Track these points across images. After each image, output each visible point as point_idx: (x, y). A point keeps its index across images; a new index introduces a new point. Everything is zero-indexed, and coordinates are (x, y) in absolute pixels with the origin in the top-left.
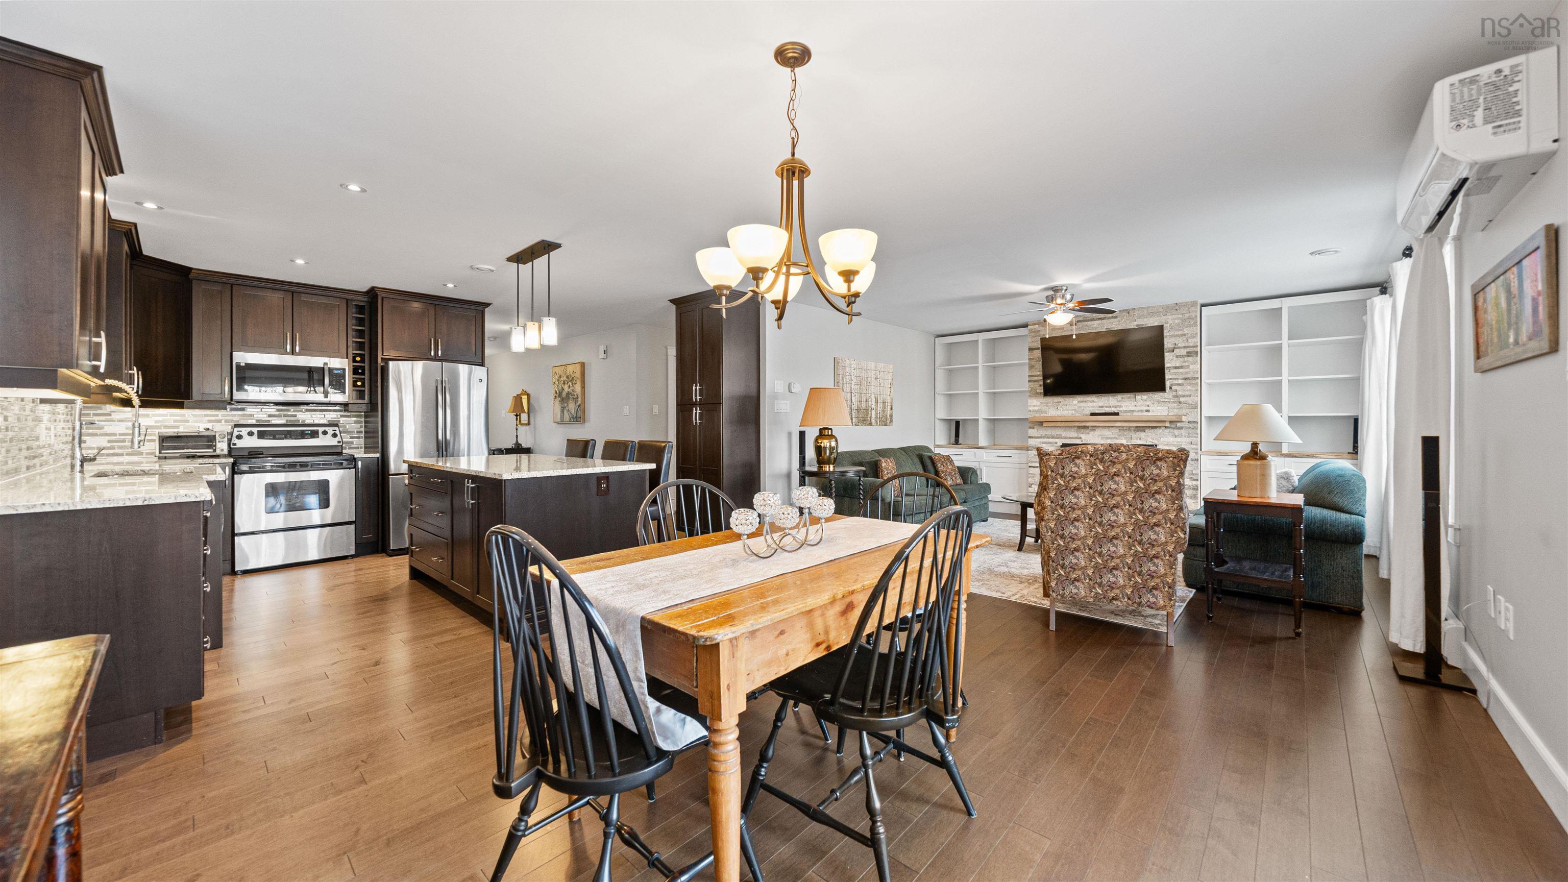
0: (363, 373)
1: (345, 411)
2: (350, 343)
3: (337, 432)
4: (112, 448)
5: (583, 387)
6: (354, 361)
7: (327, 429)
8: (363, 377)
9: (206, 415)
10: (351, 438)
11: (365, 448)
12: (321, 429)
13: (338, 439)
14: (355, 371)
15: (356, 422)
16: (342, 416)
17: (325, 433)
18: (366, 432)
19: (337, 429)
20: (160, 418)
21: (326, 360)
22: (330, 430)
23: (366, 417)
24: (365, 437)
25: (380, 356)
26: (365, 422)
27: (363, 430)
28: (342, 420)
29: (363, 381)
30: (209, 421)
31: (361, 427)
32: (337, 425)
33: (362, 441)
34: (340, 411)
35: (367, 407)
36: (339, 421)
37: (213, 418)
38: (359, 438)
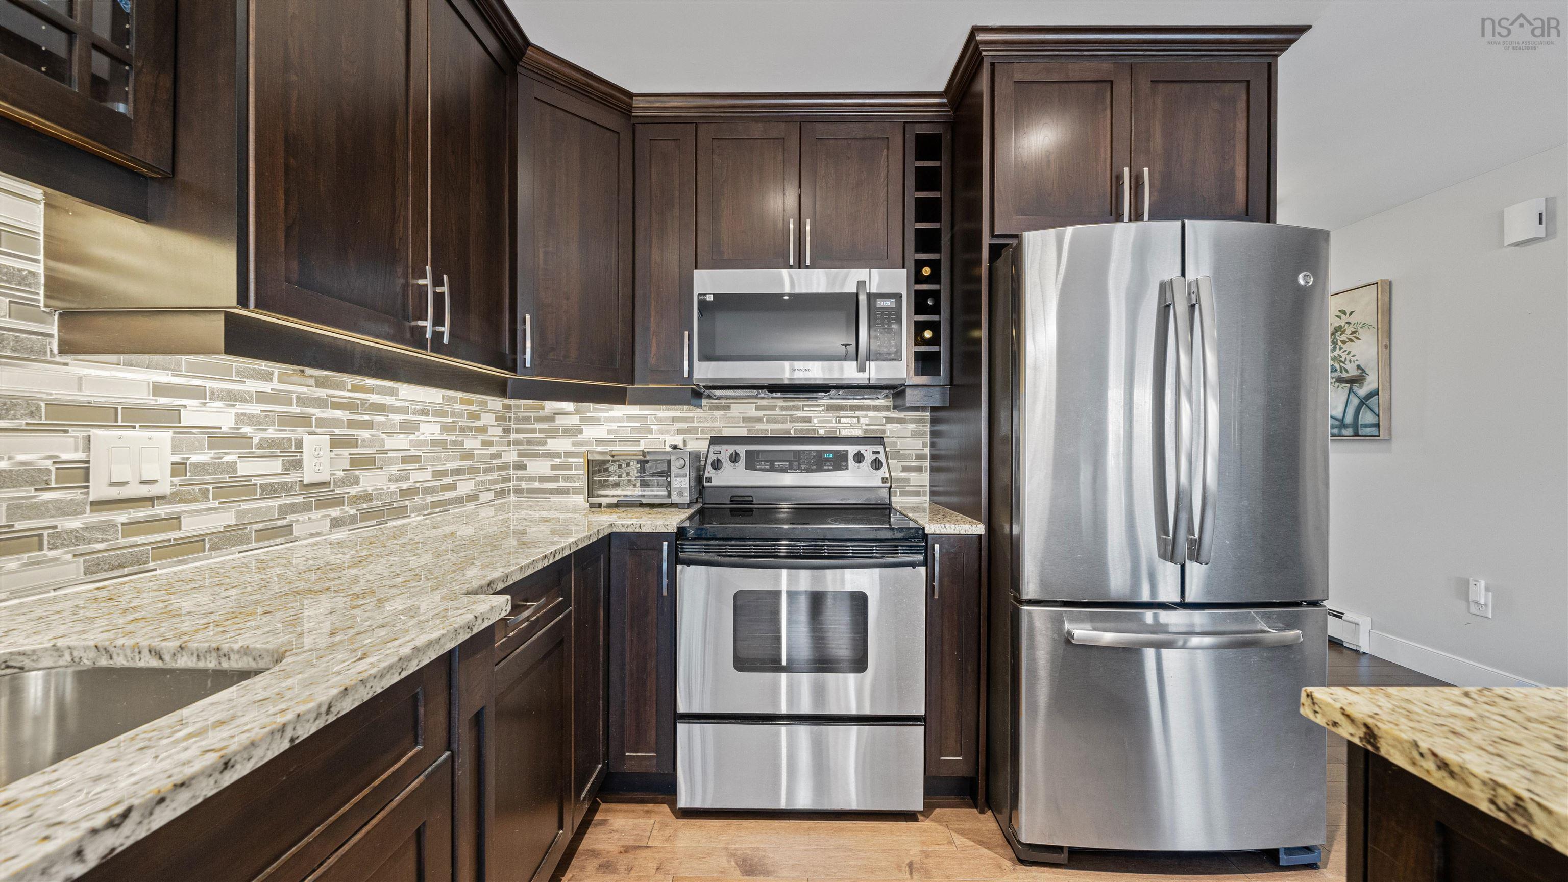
0: (936, 310)
1: (895, 408)
2: (911, 237)
3: (882, 457)
4: (555, 479)
5: (1387, 344)
6: (919, 278)
7: (862, 448)
8: (935, 318)
9: (675, 420)
10: (905, 469)
11: (933, 493)
12: (852, 450)
13: (883, 472)
14: (921, 303)
15: (916, 435)
16: (889, 420)
17: (859, 458)
18: (934, 458)
19: (880, 448)
20: (614, 426)
21: (861, 274)
22: (867, 451)
23: (934, 421)
24: (933, 470)
25: (986, 241)
26: (934, 434)
27: (927, 451)
28: (890, 429)
29: (935, 327)
30: (679, 432)
31: (924, 445)
32: (879, 440)
33: (924, 479)
34: (887, 408)
35: (943, 395)
36: (884, 431)
37: (684, 425)
38: (919, 470)
